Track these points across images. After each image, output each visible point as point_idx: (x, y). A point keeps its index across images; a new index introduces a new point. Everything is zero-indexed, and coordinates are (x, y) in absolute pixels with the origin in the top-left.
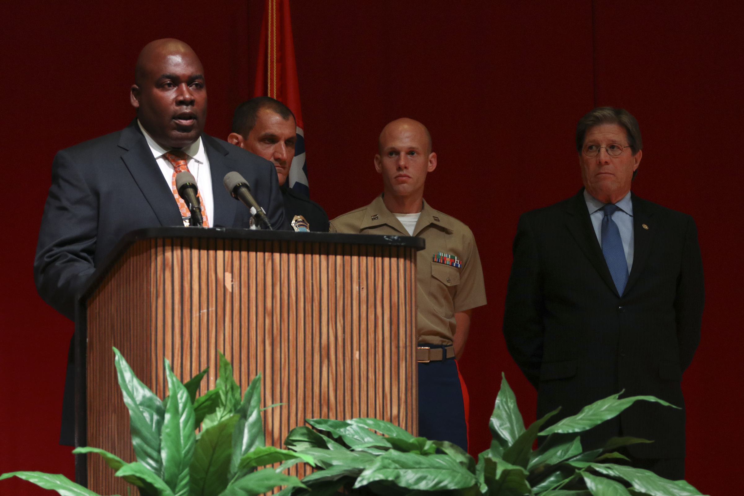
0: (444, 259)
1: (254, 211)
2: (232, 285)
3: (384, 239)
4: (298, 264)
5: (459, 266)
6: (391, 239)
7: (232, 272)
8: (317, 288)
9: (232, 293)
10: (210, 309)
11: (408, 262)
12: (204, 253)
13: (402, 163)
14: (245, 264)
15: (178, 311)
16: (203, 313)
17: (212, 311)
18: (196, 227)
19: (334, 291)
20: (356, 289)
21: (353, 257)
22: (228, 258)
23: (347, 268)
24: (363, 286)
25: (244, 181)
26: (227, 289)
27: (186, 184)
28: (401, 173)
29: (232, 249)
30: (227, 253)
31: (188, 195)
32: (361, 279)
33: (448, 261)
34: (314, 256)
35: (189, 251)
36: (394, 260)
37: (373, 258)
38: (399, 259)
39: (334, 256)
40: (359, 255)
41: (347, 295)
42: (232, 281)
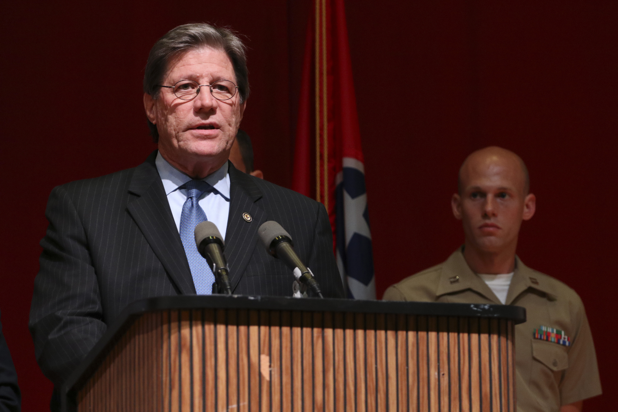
0: (548, 335)
1: (298, 272)
2: (271, 372)
3: (471, 309)
4: (357, 342)
5: (567, 344)
6: (481, 309)
7: (270, 354)
8: (383, 374)
9: (270, 382)
10: (241, 404)
11: (503, 340)
12: (232, 329)
13: (489, 208)
14: (286, 343)
15: (199, 408)
16: (232, 409)
17: (244, 406)
18: (222, 295)
19: (406, 378)
20: (435, 375)
21: (430, 333)
22: (265, 336)
23: (423, 347)
24: (443, 371)
25: (285, 233)
26: (264, 377)
27: (209, 238)
28: (488, 222)
29: (270, 324)
30: (263, 328)
31: (211, 252)
32: (441, 362)
33: (553, 338)
34: (378, 332)
35: (212, 327)
36: (484, 337)
37: (456, 334)
38: (492, 336)
39: (404, 333)
40: (438, 331)
41: (423, 384)
42: (270, 366)
